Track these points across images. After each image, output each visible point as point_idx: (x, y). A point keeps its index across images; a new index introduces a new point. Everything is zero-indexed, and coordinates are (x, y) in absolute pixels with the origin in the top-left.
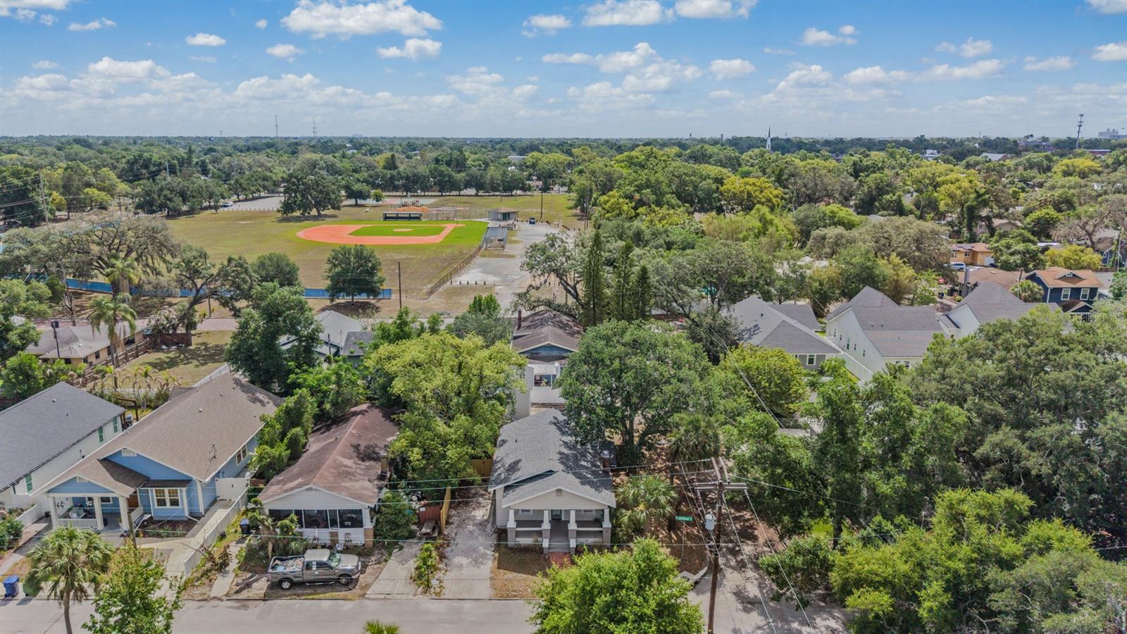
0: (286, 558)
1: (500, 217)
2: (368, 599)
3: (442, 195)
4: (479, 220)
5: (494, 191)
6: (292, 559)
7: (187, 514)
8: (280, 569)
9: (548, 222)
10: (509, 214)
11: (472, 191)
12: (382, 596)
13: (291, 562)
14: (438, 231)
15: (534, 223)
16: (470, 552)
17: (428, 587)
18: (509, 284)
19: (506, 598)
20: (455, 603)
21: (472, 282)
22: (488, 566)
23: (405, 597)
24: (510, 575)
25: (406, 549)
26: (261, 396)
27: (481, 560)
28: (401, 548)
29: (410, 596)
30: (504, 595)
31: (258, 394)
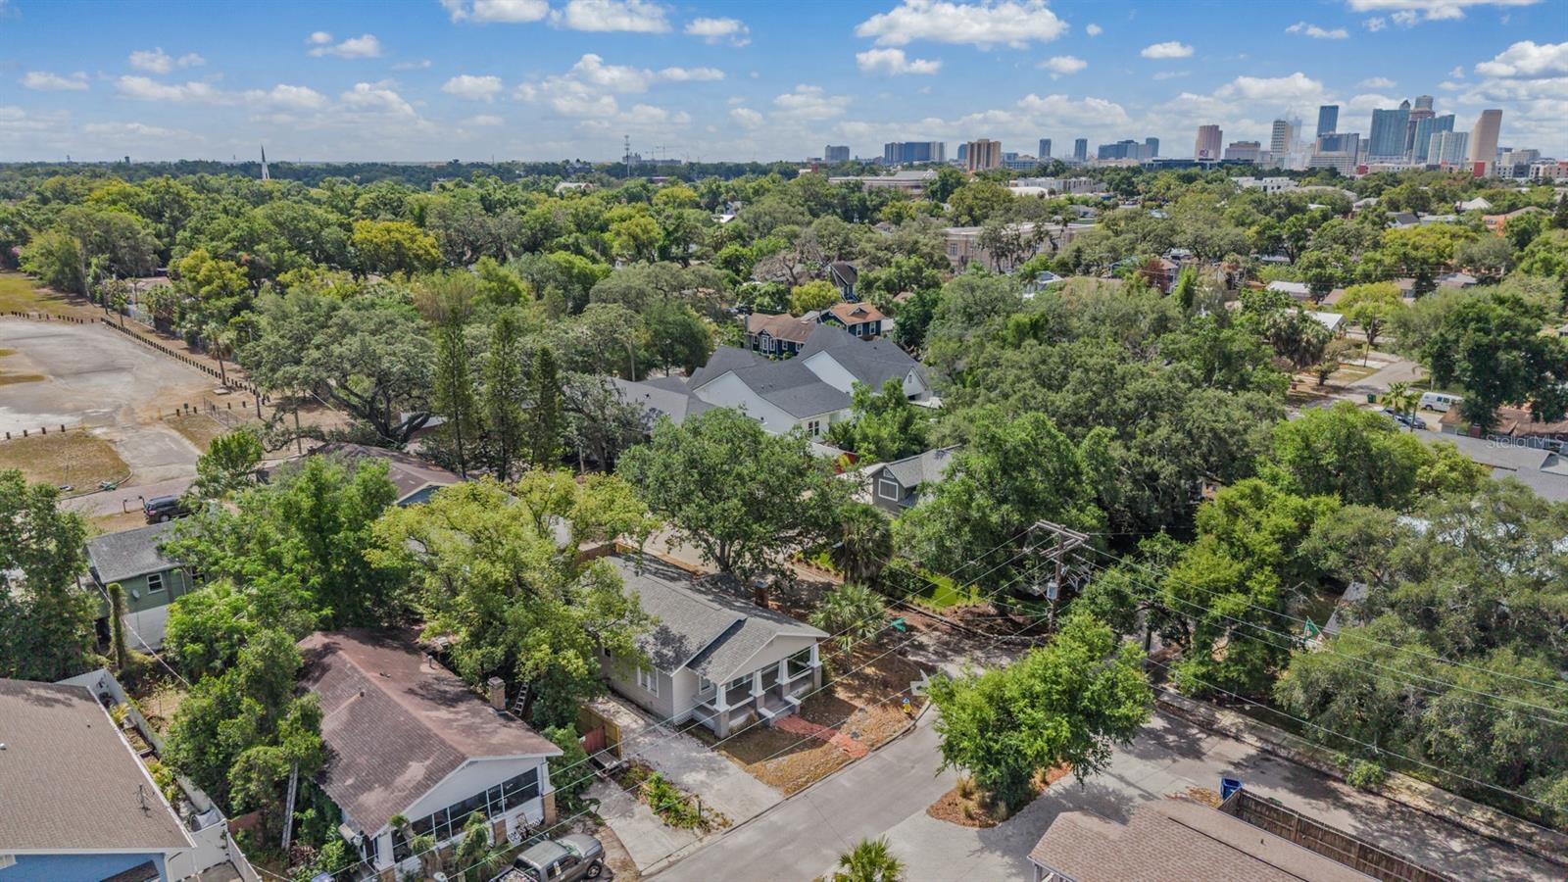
9: (14, 314)
12: (665, 863)
16: (691, 765)
17: (703, 824)
18: (109, 420)
19: (799, 788)
20: (759, 823)
21: (34, 431)
22: (734, 767)
23: (691, 848)
24: (772, 765)
25: (604, 801)
26: (43, 693)
27: (715, 766)
28: (596, 802)
29: (698, 845)
30: (794, 787)
31: (34, 691)
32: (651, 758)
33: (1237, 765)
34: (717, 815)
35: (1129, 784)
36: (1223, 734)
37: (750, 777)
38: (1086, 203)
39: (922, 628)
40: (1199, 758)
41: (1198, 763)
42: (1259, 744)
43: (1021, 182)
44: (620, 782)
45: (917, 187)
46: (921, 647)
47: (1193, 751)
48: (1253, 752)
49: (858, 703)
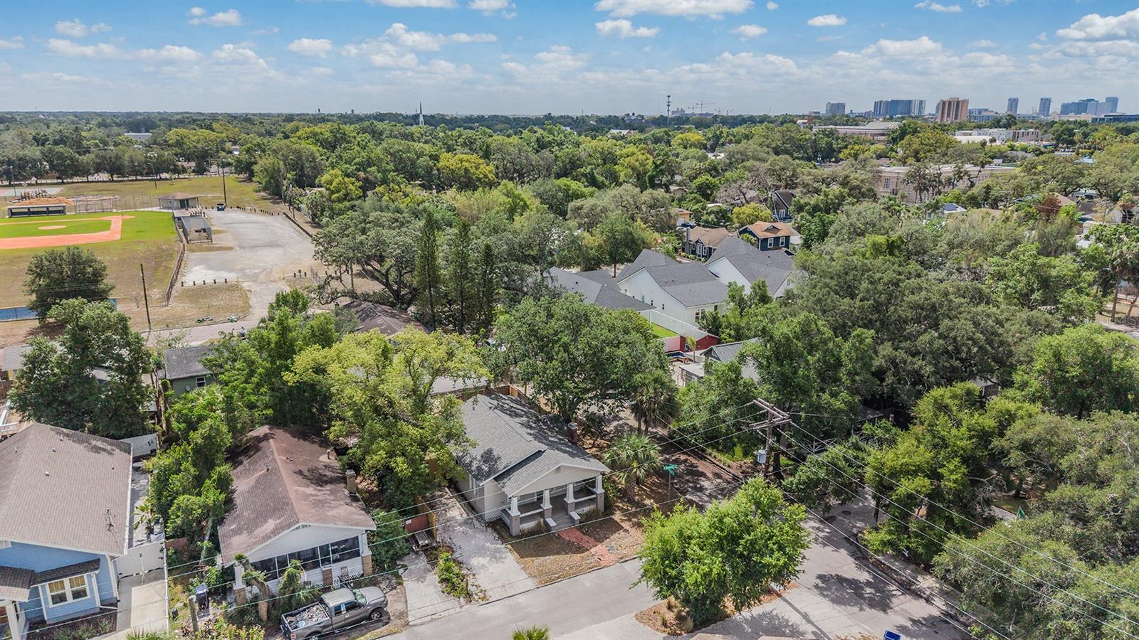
0: (297, 611)
1: (177, 204)
2: (415, 625)
3: (63, 183)
4: (150, 209)
5: (136, 175)
6: (305, 610)
7: (98, 604)
8: (302, 624)
9: (238, 207)
10: (187, 200)
11: (104, 176)
12: (429, 618)
13: (305, 615)
14: (106, 226)
15: (223, 209)
16: (480, 551)
17: (469, 595)
18: (255, 279)
19: (551, 582)
20: (507, 602)
21: (209, 281)
22: (510, 559)
23: (452, 611)
24: (538, 561)
25: (411, 567)
26: (99, 444)
27: (498, 555)
28: (404, 566)
29: (458, 610)
30: (548, 579)
31: (94, 443)
32: (458, 541)
33: (915, 622)
34: (481, 591)
35: (809, 621)
36: (917, 594)
37: (518, 567)
38: (1025, 150)
39: (710, 475)
40: (884, 611)
41: (882, 614)
42: (944, 608)
43: (975, 132)
44: (427, 556)
45: (883, 135)
46: (701, 489)
47: (882, 604)
48: (936, 613)
49: (626, 525)
